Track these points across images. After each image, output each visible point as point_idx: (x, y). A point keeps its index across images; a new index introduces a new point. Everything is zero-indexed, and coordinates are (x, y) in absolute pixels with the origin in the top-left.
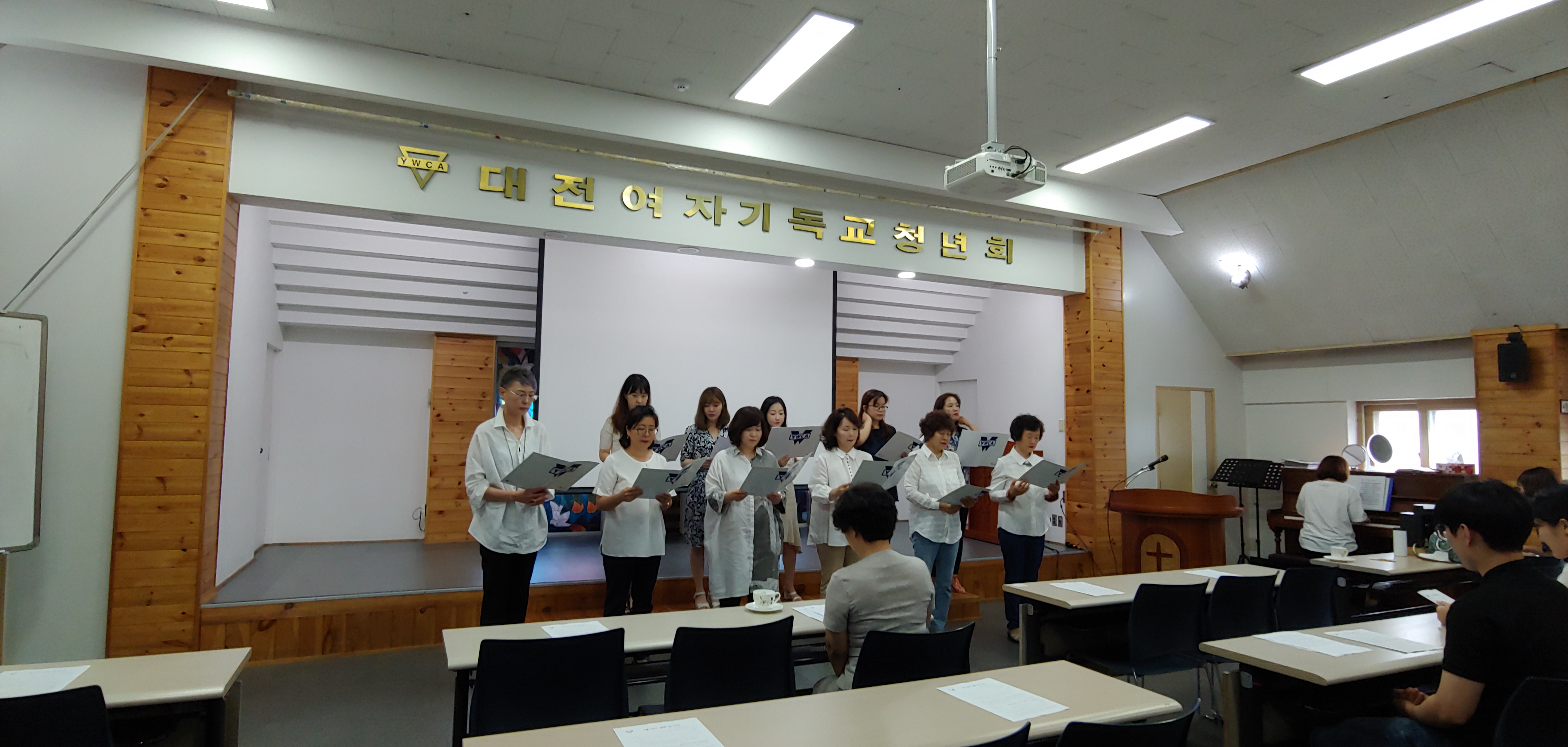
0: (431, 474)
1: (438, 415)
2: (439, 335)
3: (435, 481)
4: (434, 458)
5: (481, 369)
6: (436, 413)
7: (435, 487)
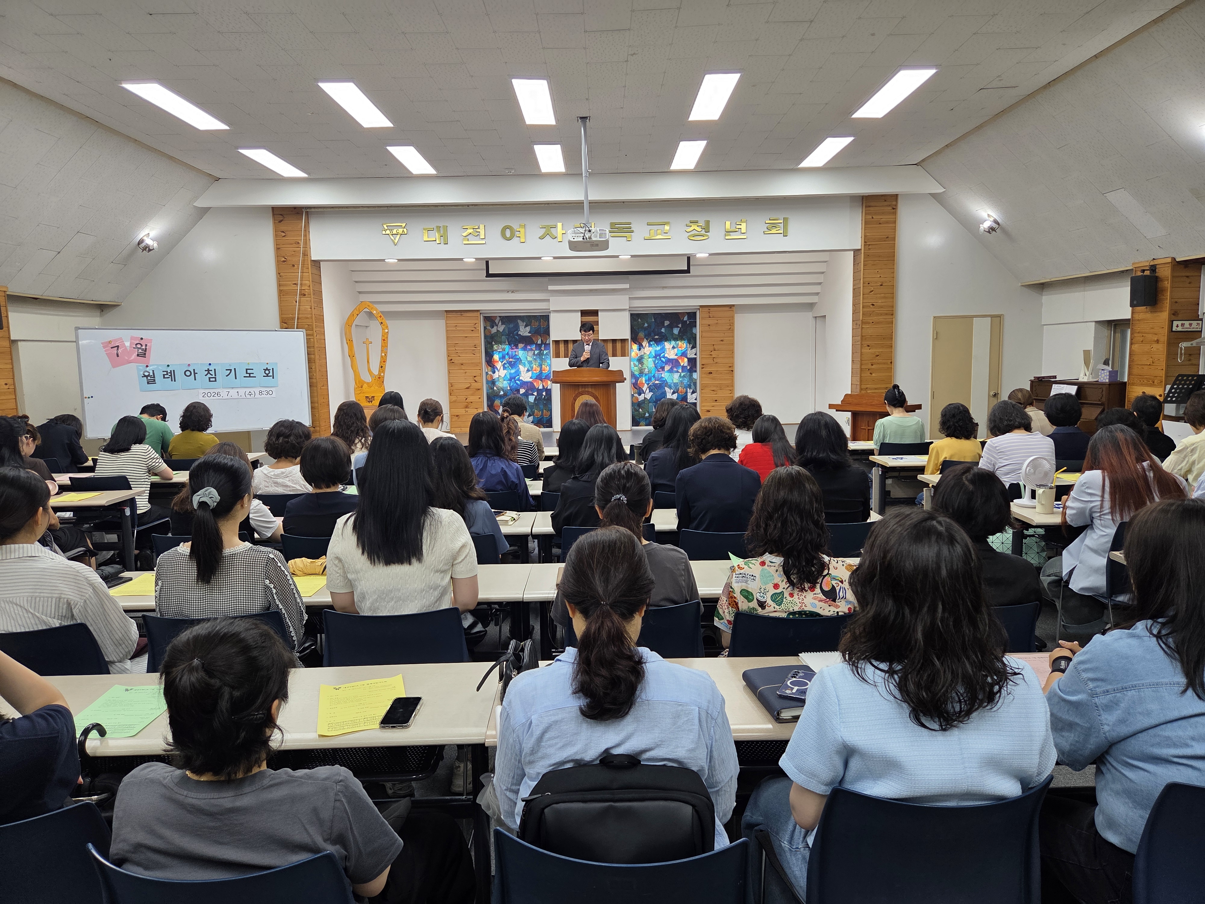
0: (450, 394)
1: (451, 360)
2: (446, 311)
4: (451, 385)
5: (472, 330)
6: (450, 358)
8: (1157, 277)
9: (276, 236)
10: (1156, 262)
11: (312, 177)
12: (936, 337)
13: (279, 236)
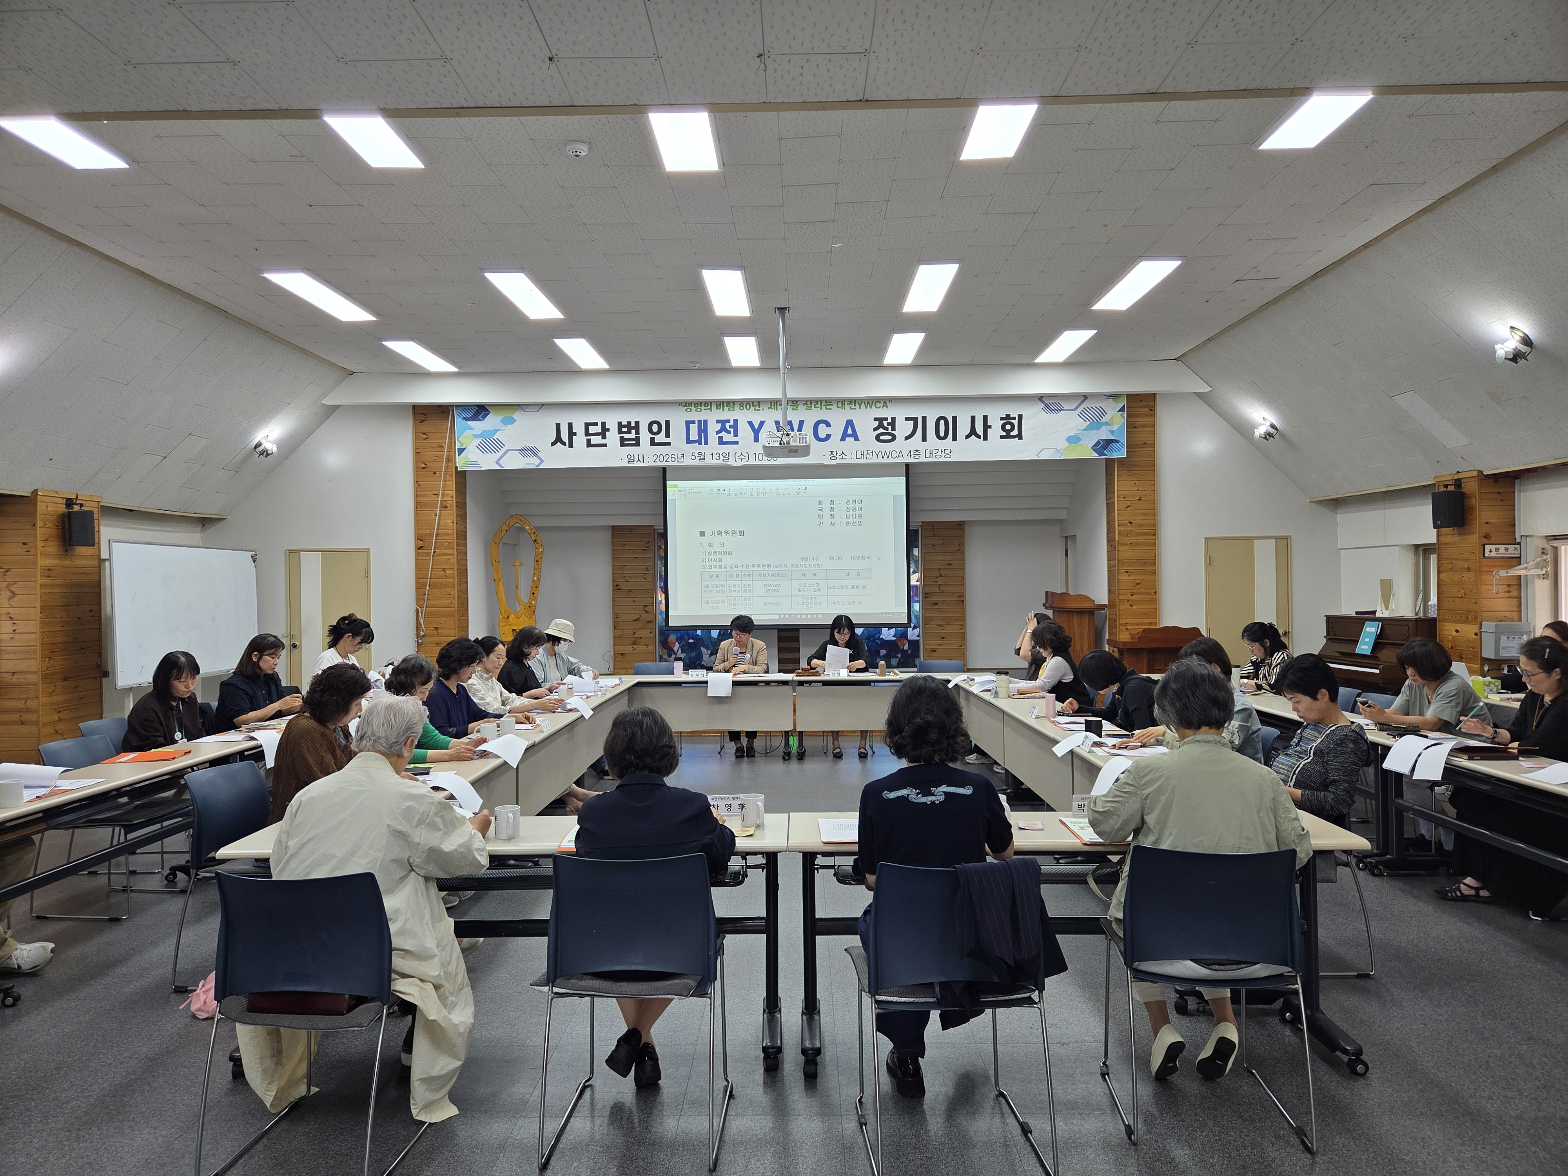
0: (615, 628)
1: (617, 585)
2: (613, 527)
3: (619, 633)
4: (616, 616)
5: (644, 550)
6: (615, 584)
7: (620, 637)
8: (1463, 493)
9: (416, 438)
10: (1461, 476)
11: (463, 371)
12: (1209, 562)
13: (420, 438)
